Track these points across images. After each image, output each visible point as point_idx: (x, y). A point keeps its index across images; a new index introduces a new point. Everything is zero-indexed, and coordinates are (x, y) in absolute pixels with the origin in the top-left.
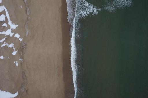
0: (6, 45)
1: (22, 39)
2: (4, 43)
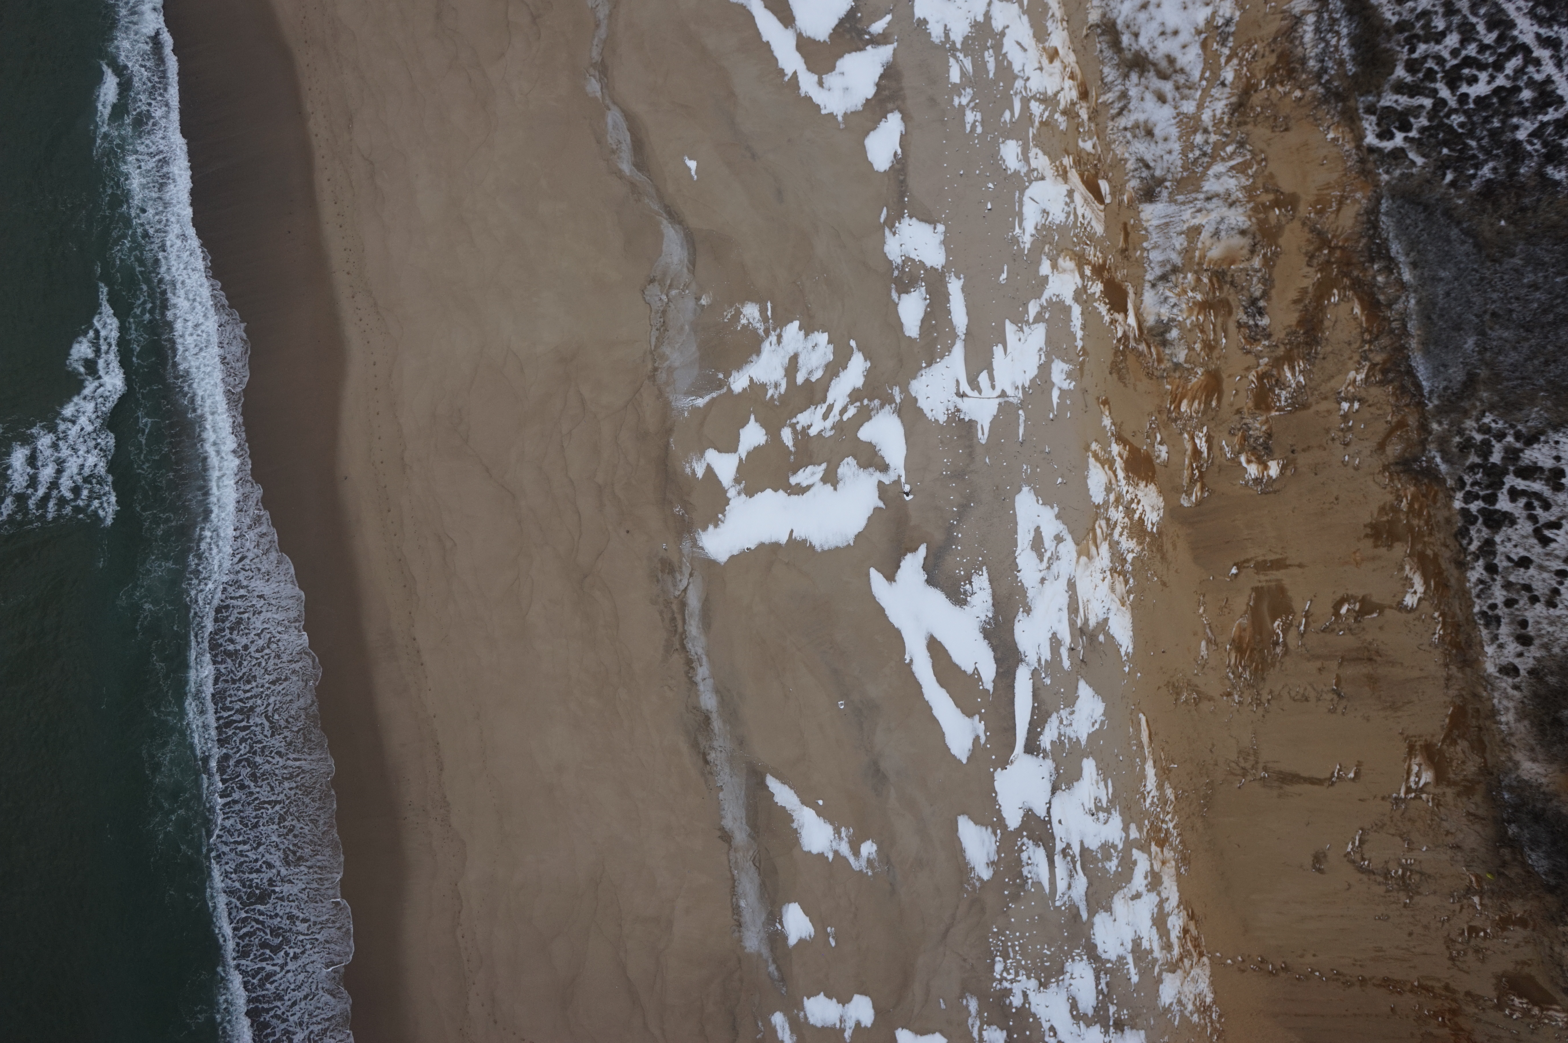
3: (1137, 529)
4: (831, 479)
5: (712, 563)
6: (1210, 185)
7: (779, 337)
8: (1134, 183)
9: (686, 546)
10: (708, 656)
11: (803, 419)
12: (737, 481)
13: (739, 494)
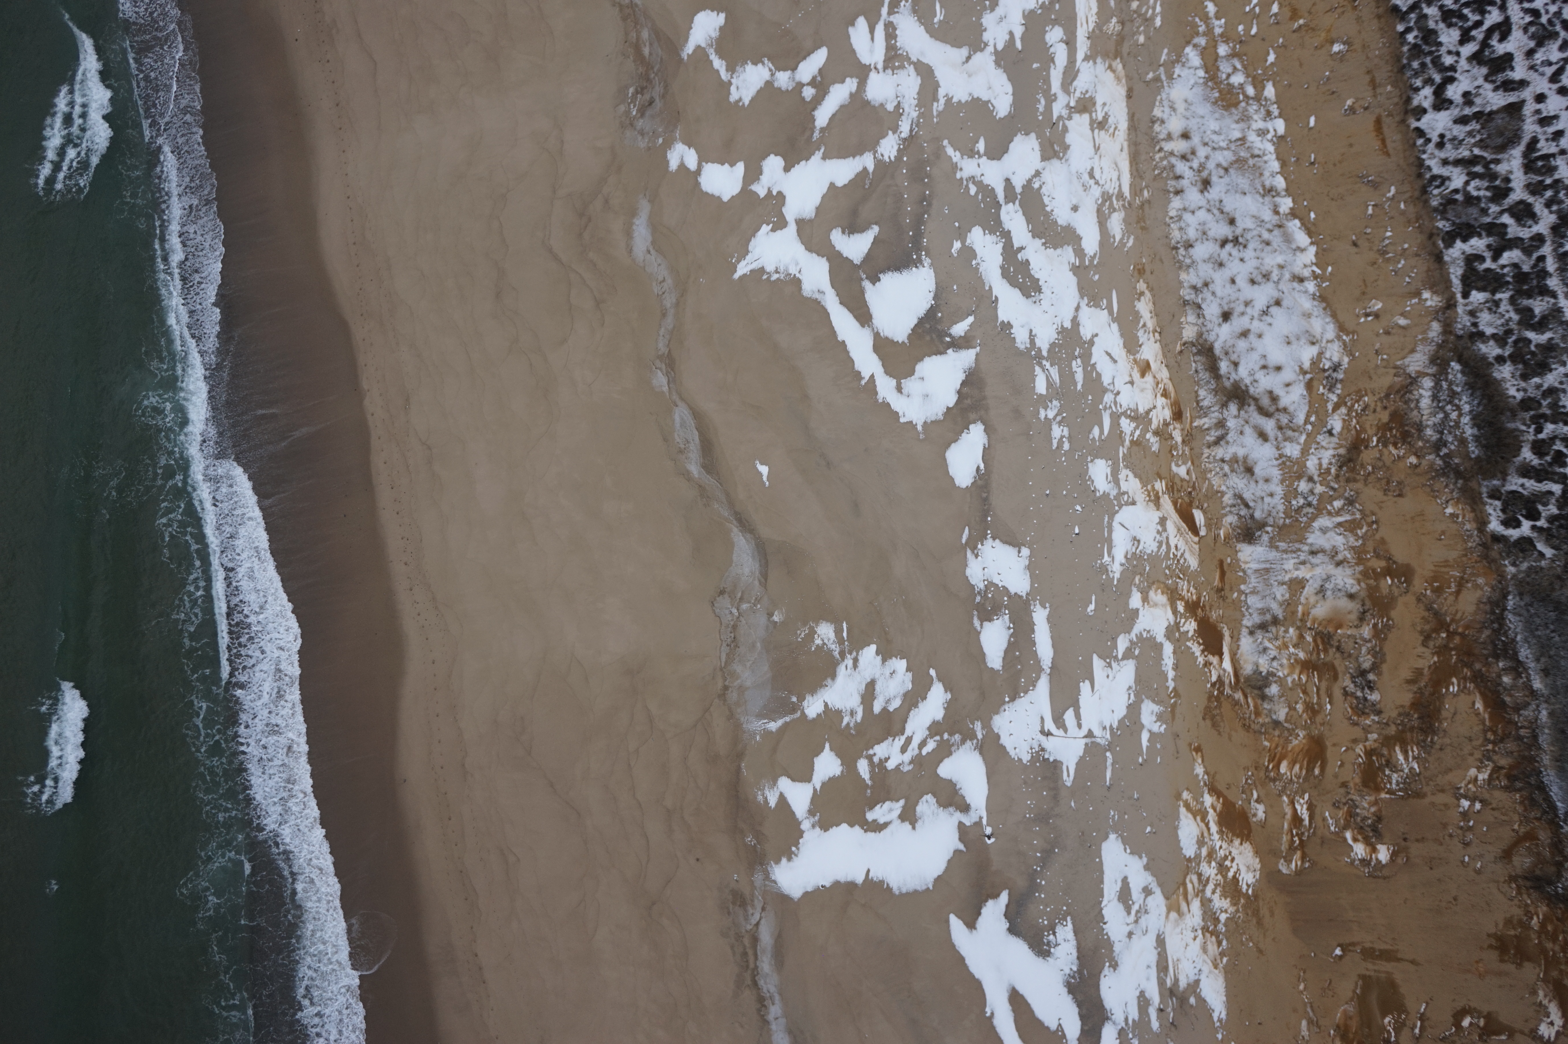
0: (794, 69)
1: (674, 164)
2: (813, 83)
3: (1231, 888)
4: (909, 816)
5: (784, 899)
6: (1315, 539)
7: (856, 661)
8: (1231, 519)
9: (758, 878)
10: (780, 994)
11: (880, 751)
12: (811, 812)
13: (813, 826)
